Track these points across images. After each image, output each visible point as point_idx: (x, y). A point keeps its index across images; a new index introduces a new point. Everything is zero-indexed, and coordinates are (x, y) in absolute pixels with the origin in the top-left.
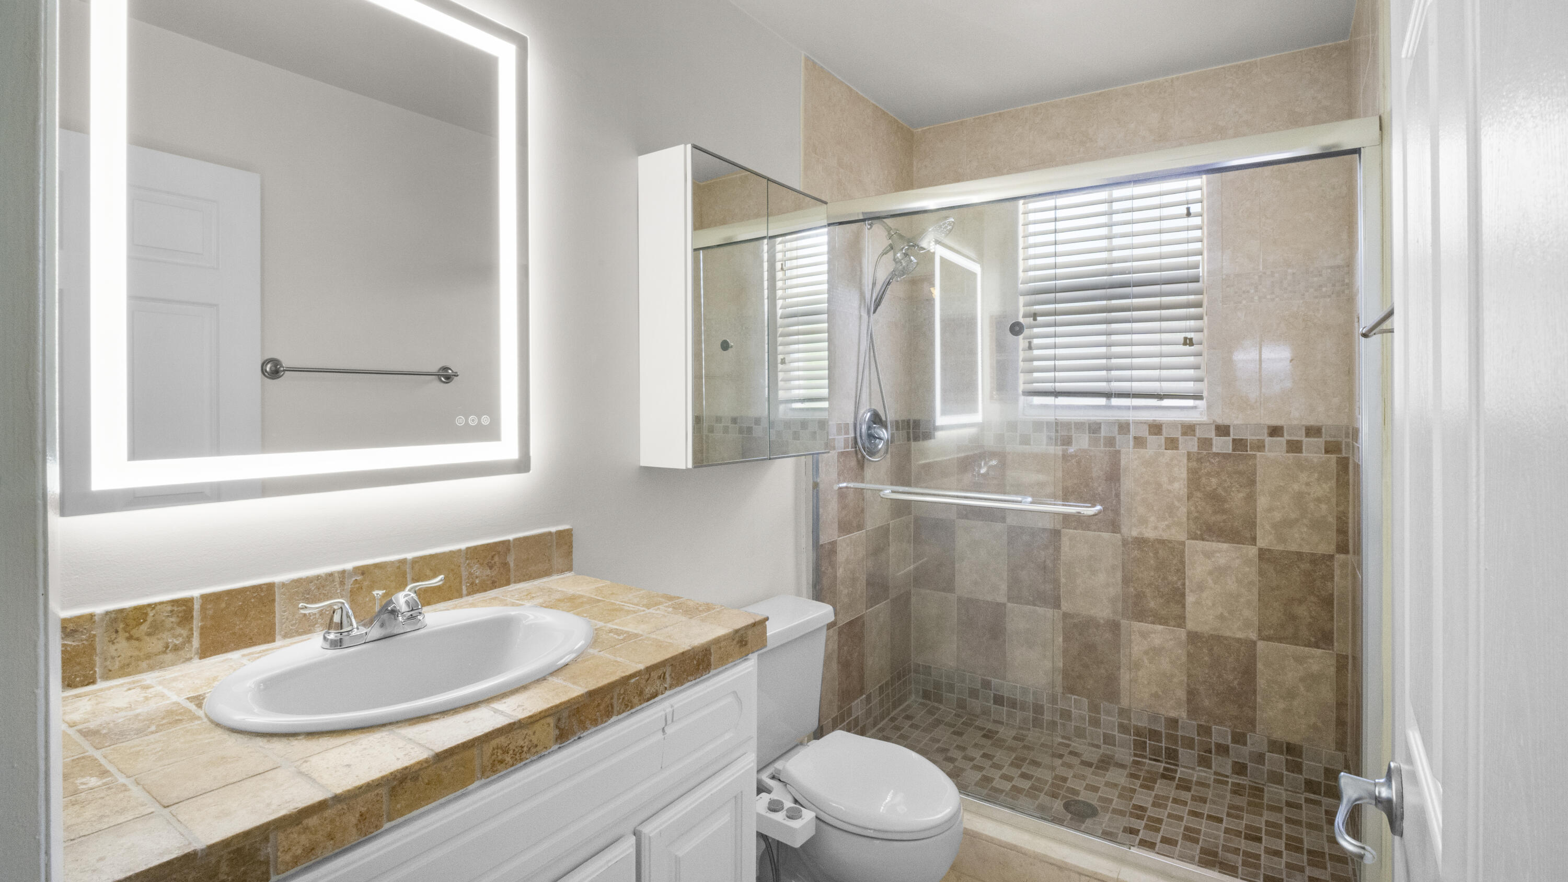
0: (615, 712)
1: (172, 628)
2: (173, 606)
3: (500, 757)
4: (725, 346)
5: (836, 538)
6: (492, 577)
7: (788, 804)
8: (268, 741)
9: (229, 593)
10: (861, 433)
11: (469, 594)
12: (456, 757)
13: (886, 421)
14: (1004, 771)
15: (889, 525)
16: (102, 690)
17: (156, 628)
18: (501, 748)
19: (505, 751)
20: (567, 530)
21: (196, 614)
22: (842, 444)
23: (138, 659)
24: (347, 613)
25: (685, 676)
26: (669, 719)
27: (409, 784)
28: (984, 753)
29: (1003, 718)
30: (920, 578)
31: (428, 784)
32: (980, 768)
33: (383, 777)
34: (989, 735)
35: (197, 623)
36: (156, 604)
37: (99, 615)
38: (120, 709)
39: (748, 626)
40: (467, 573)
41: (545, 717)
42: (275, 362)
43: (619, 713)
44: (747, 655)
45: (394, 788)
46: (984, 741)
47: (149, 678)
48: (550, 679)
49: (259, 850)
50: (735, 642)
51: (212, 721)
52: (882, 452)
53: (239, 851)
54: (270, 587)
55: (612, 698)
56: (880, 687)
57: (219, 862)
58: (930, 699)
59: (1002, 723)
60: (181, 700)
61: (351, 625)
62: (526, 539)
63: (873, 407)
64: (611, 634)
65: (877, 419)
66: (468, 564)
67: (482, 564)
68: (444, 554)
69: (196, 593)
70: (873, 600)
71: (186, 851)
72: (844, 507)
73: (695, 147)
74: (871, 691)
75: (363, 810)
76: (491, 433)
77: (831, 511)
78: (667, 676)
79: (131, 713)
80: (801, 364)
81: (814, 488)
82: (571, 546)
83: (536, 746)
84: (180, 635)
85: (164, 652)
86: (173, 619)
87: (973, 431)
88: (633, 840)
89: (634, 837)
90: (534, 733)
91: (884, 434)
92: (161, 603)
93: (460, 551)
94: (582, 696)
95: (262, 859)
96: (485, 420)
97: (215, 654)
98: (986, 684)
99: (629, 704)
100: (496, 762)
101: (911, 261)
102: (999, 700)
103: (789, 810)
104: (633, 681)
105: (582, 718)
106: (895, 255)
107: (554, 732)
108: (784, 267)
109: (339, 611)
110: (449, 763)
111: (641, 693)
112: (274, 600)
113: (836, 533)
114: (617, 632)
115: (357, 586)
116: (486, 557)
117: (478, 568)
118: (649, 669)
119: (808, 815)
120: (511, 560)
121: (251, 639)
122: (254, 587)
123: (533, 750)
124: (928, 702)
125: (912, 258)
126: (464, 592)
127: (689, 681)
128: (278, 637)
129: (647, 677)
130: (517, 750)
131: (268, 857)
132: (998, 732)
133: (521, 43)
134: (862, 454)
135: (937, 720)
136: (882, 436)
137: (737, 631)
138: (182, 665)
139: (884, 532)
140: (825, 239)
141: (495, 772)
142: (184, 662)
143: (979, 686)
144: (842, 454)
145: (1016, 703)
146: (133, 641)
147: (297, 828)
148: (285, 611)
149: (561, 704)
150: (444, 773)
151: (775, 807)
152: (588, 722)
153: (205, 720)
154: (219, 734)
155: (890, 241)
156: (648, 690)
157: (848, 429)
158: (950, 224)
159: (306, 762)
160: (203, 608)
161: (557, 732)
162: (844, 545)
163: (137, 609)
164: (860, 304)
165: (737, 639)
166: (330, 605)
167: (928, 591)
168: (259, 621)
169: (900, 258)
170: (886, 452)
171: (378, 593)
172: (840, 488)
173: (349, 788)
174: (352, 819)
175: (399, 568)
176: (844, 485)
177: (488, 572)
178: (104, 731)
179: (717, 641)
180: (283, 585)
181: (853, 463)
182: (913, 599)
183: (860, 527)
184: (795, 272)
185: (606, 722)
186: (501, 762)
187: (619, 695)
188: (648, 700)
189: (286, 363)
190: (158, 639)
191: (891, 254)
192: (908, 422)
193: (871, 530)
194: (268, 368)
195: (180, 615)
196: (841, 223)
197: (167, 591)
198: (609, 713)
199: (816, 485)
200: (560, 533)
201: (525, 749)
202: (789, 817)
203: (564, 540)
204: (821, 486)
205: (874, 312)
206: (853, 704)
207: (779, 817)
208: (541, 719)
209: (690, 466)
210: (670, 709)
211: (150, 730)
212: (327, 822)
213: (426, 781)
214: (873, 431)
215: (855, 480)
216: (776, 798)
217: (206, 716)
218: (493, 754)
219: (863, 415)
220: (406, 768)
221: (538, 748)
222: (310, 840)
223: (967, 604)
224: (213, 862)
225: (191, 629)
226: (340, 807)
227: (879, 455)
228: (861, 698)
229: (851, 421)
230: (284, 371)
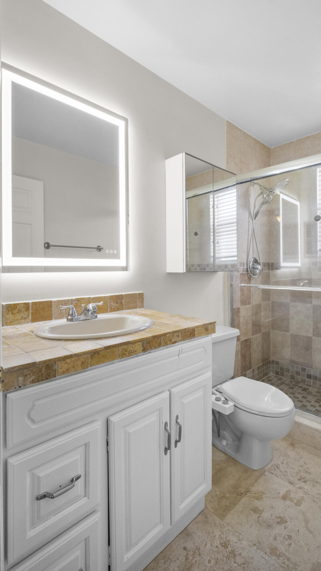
0: (162, 346)
1: (24, 312)
2: (24, 305)
3: (124, 353)
4: (196, 234)
5: (240, 307)
6: (117, 307)
7: (223, 399)
8: (54, 341)
9: (39, 302)
10: (249, 268)
11: (110, 312)
12: (110, 349)
13: (260, 263)
14: (312, 403)
15: (261, 303)
16: (5, 328)
17: (19, 311)
18: (125, 349)
19: (126, 351)
20: (142, 293)
21: (30, 308)
22: (242, 270)
23: (14, 320)
24: (74, 311)
25: (186, 337)
26: (181, 351)
27: (96, 355)
28: (303, 396)
29: (311, 384)
30: (274, 325)
31: (102, 356)
32: (301, 402)
33: (89, 351)
34: (304, 390)
35: (30, 311)
36: (19, 303)
37: (5, 305)
38: (10, 333)
39: (209, 323)
40: (110, 304)
41: (139, 342)
42: (48, 244)
43: (163, 346)
44: (208, 334)
45: (92, 355)
46: (302, 392)
47: (18, 326)
48: (140, 332)
49: (53, 366)
50: (204, 329)
51: (36, 336)
52: (258, 274)
53: (48, 365)
54: (51, 302)
55: (161, 340)
56: (258, 367)
57: (42, 367)
58: (279, 375)
59: (310, 386)
60: (27, 331)
61: (75, 315)
62: (128, 295)
63: (254, 257)
64: (159, 323)
65: (256, 261)
66: (110, 301)
67: (114, 302)
68: (102, 297)
69: (30, 301)
70: (255, 332)
71: (33, 361)
72: (242, 295)
73: (186, 153)
74: (254, 368)
75: (83, 360)
76: (117, 256)
77: (238, 295)
78: (180, 336)
79: (14, 333)
80: (225, 244)
81: (231, 286)
82: (143, 299)
83: (136, 351)
84: (26, 314)
85: (22, 319)
86: (24, 309)
87: (297, 269)
88: (168, 392)
89: (169, 392)
90: (135, 347)
91: (259, 267)
92: (21, 303)
93: (107, 296)
94: (151, 337)
95: (54, 369)
96: (115, 252)
97: (36, 322)
98: (304, 370)
99: (167, 343)
100: (123, 354)
101: (270, 198)
102: (309, 376)
103: (223, 401)
104: (168, 335)
105: (151, 345)
106: (263, 196)
107: (142, 348)
108: (218, 207)
109: (72, 309)
110: (108, 350)
111: (171, 340)
112: (52, 306)
113: (240, 304)
114: (161, 323)
115: (76, 304)
116: (115, 299)
117: (113, 303)
118: (174, 332)
119: (231, 404)
120: (124, 301)
121: (45, 318)
122: (46, 301)
123: (135, 353)
124: (278, 376)
125: (270, 196)
126: (109, 311)
127: (187, 340)
128: (53, 319)
129: (173, 335)
130: (130, 351)
131: (56, 369)
132: (309, 389)
133: (126, 120)
134: (250, 274)
135: (282, 382)
136: (258, 268)
137: (204, 325)
138: (27, 324)
139: (259, 306)
140: (235, 190)
141: (123, 357)
142: (27, 323)
143: (300, 370)
144: (242, 274)
145: (317, 378)
146: (13, 314)
147: (64, 362)
148: (55, 310)
149: (144, 338)
150: (107, 354)
151: (218, 399)
152: (153, 347)
153: (35, 336)
154: (39, 339)
155: (261, 191)
156: (173, 340)
157: (244, 265)
158: (287, 182)
159: (65, 346)
160: (32, 307)
161: (143, 348)
162: (243, 310)
163: (14, 304)
164: (249, 217)
165: (204, 328)
166: (69, 307)
167: (278, 331)
168: (48, 313)
169: (265, 197)
170: (260, 274)
171: (83, 305)
172: (241, 286)
173: (79, 352)
174: (80, 363)
175: (88, 300)
176: (243, 285)
177: (116, 305)
178: (7, 337)
179: (198, 327)
180: (55, 302)
181: (246, 278)
182: (271, 334)
183: (249, 303)
184: (222, 208)
185: (159, 348)
186: (125, 354)
187: (163, 339)
188: (173, 343)
189: (51, 244)
190: (20, 315)
191: (261, 196)
192: (269, 264)
193: (254, 305)
194: (46, 245)
195: (26, 308)
196: (241, 183)
197: (24, 300)
198: (159, 345)
199: (231, 285)
200: (139, 294)
201: (132, 351)
202: (223, 403)
203: (141, 296)
204: (234, 286)
205: (255, 219)
206: (247, 372)
207: (220, 403)
208: (137, 342)
209: (185, 271)
210: (181, 348)
211: (19, 337)
212: (72, 362)
213: (102, 355)
214: (254, 266)
215: (248, 283)
216: (218, 397)
217: (35, 334)
218: (122, 351)
219: (251, 259)
220: (96, 349)
221: (137, 352)
222: (68, 367)
223: (295, 337)
224: (41, 367)
225: (29, 313)
226: (76, 358)
227: (257, 275)
228: (250, 370)
229: (245, 261)
230: (51, 246)
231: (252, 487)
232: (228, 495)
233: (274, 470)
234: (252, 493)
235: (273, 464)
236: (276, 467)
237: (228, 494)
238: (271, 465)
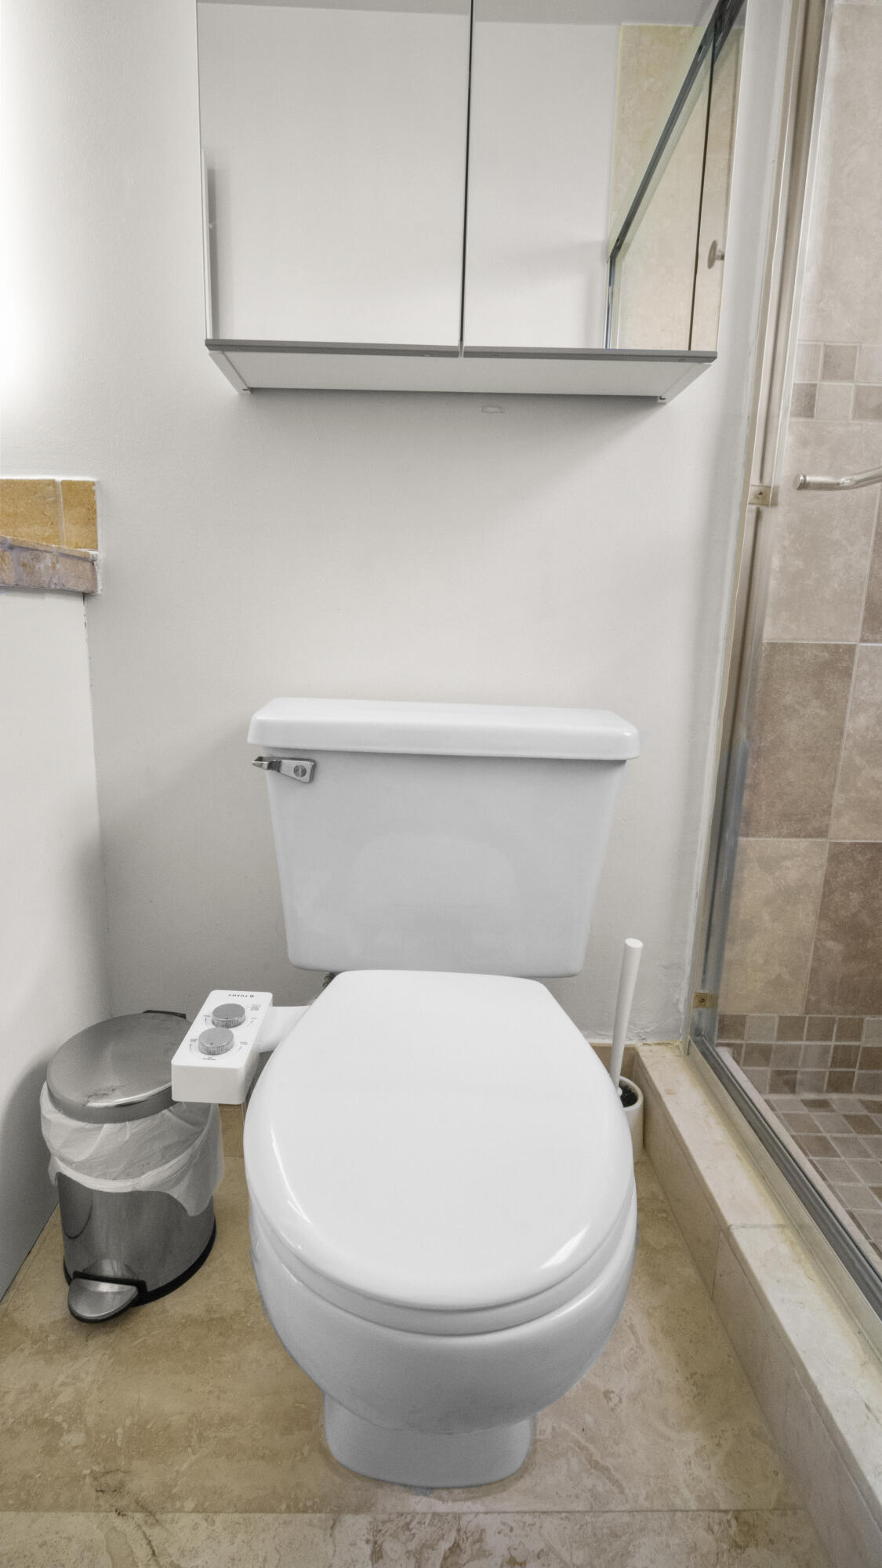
203: (79, 493)
231: (196, 1510)
232: (74, 1438)
233: (412, 1546)
234: (156, 1534)
235: (457, 1517)
236: (445, 1546)
237: (82, 1435)
238: (440, 1507)
